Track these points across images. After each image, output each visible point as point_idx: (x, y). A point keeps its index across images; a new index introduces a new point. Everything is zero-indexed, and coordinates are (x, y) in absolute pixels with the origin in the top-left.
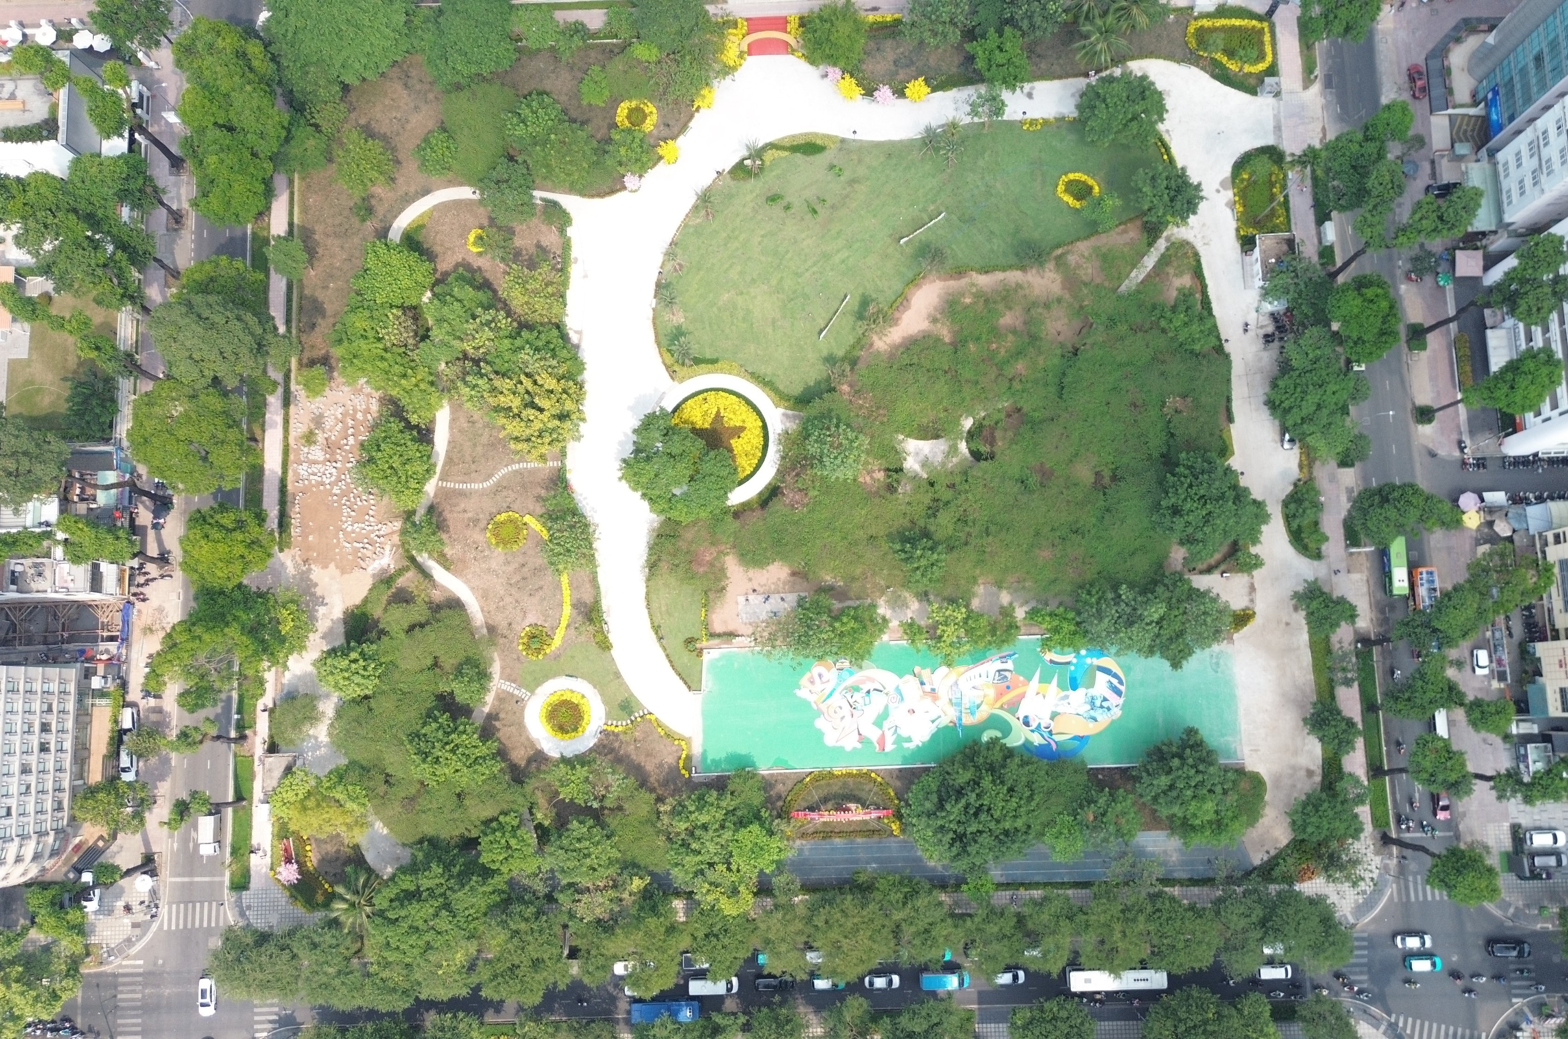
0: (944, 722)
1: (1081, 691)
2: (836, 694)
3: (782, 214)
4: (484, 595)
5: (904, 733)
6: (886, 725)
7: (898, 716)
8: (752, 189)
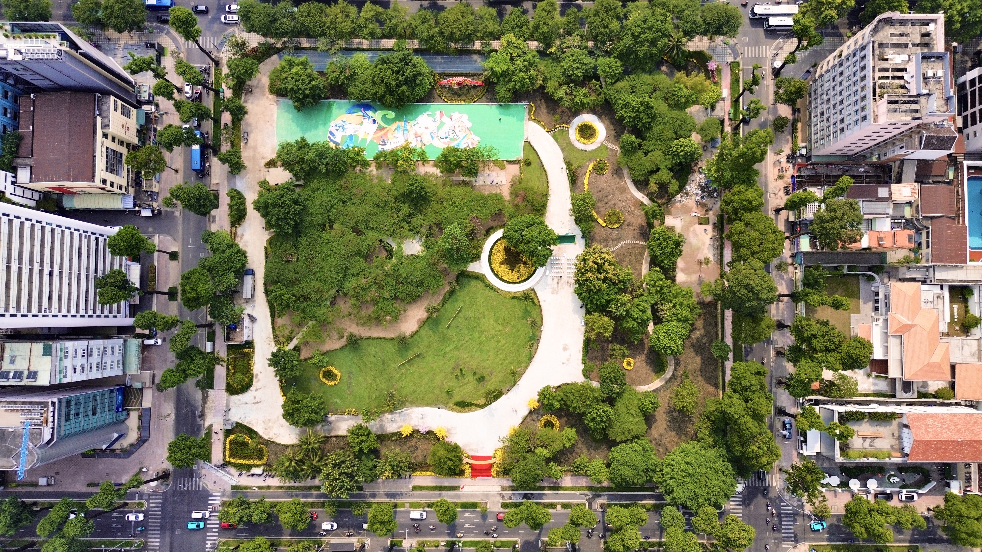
0: (412, 123)
1: (348, 134)
2: (461, 137)
3: (477, 371)
4: (624, 190)
5: (431, 119)
6: (439, 122)
7: (433, 127)
8: (492, 385)
